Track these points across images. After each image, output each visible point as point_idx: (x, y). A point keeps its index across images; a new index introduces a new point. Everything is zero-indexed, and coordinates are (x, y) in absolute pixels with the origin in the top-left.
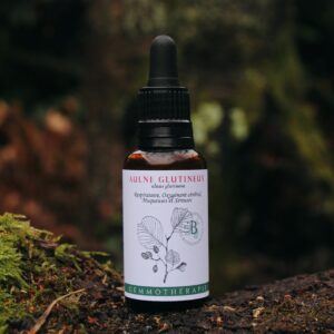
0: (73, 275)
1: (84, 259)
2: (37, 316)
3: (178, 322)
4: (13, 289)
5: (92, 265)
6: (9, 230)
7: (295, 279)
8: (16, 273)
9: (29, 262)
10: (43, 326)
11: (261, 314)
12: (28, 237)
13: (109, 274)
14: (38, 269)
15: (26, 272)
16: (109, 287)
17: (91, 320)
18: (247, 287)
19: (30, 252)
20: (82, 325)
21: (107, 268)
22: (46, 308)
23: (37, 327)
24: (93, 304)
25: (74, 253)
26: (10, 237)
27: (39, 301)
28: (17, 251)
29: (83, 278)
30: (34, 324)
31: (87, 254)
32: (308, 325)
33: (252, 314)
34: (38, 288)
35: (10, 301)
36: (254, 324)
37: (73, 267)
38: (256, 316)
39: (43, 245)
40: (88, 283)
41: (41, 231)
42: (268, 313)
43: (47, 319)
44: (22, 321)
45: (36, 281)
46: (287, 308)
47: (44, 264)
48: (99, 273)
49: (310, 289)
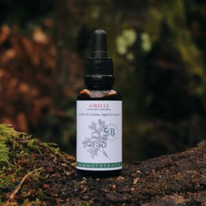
0: (38, 158)
1: (44, 147)
2: (17, 184)
3: (92, 187)
4: (4, 168)
5: (48, 151)
6: (2, 134)
7: (160, 158)
8: (6, 159)
9: (13, 152)
10: (19, 190)
11: (138, 182)
12: (12, 138)
13: (58, 156)
14: (18, 155)
15: (11, 158)
16: (57, 164)
17: (46, 186)
18: (134, 162)
19: (14, 146)
20: (40, 189)
21: (57, 152)
22: (21, 180)
23: (16, 191)
24: (47, 176)
25: (38, 144)
26: (3, 138)
27: (18, 175)
28: (7, 147)
29: (43, 159)
30: (14, 189)
31: (46, 144)
32: (161, 190)
33: (133, 182)
34: (18, 167)
35: (2, 175)
36: (133, 189)
37: (38, 153)
38: (135, 183)
39: (21, 141)
40: (46, 162)
41: (20, 133)
42: (141, 182)
43: (22, 186)
44: (8, 188)
45: (17, 162)
46: (152, 179)
47: (21, 152)
48: (52, 155)
49: (166, 166)
